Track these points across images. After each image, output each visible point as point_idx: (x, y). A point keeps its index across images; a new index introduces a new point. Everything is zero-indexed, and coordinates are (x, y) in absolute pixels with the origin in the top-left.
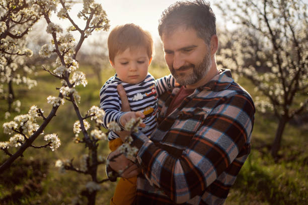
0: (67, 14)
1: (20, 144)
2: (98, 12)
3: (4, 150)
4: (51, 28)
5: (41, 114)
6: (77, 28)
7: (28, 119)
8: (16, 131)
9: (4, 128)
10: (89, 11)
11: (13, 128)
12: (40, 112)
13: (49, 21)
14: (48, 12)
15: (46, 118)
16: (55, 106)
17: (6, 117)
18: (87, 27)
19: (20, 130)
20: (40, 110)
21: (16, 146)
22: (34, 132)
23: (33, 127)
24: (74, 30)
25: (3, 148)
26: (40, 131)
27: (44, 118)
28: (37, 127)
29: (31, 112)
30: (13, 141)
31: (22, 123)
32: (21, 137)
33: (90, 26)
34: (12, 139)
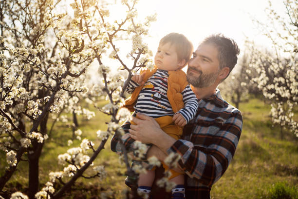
0: (117, 55)
1: (72, 174)
2: (145, 52)
3: (59, 179)
4: (101, 69)
5: (91, 147)
6: (125, 67)
7: (80, 152)
8: (69, 163)
9: (59, 160)
10: (137, 51)
11: (66, 160)
12: (91, 145)
13: (101, 63)
14: (100, 55)
15: (96, 150)
16: (103, 139)
17: (69, 145)
18: (135, 66)
19: (73, 162)
20: (90, 143)
21: (70, 175)
22: (85, 163)
23: (85, 159)
24: (123, 69)
25: (58, 177)
26: (90, 162)
27: (94, 151)
28: (88, 159)
29: (83, 146)
30: (67, 171)
31: (74, 156)
32: (73, 168)
33: (137, 65)
34: (66, 169)
